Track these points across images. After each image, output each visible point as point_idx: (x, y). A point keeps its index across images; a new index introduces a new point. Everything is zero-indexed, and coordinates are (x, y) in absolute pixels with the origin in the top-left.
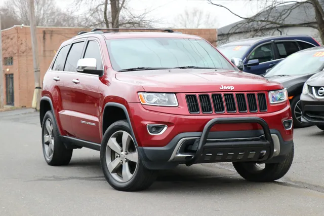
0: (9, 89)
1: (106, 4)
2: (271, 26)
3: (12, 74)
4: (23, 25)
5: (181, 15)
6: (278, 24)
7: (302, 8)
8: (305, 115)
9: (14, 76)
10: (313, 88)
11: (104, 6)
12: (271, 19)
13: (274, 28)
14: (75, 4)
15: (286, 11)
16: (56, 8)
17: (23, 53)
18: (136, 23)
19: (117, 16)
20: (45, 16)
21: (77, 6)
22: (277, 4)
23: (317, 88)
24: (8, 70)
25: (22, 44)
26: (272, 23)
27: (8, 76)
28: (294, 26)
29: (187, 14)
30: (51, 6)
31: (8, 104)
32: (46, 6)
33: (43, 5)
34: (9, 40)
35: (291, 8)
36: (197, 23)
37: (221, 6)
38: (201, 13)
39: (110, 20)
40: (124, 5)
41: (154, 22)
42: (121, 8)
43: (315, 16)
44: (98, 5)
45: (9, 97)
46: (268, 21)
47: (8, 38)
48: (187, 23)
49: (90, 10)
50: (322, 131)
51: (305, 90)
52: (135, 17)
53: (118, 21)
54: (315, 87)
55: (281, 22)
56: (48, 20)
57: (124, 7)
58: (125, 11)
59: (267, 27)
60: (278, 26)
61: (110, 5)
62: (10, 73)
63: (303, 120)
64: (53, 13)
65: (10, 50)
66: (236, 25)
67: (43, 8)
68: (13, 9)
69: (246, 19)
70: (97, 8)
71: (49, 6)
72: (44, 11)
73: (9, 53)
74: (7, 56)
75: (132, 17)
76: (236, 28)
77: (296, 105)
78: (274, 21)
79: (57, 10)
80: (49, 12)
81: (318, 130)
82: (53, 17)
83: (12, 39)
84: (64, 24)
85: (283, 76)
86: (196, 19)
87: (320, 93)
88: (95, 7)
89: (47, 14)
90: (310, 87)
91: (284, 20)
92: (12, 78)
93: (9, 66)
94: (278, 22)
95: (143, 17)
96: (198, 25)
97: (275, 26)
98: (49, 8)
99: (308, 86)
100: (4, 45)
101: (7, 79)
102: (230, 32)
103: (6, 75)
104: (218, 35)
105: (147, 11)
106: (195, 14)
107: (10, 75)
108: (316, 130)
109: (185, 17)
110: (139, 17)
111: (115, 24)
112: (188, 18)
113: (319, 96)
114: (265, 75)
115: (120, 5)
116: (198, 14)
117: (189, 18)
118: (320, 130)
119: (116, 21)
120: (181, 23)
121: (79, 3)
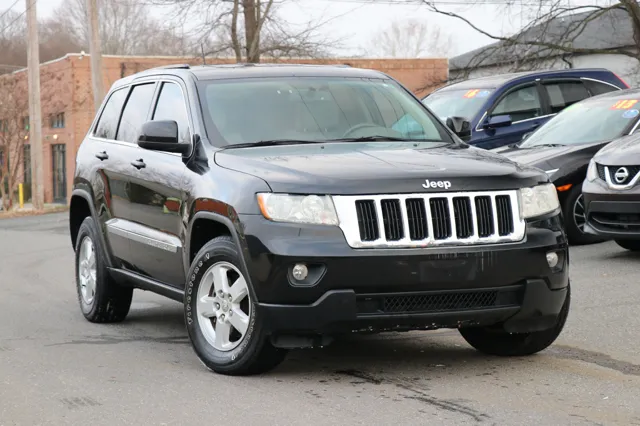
0: (56, 174)
1: (235, 12)
2: (548, 52)
3: (64, 145)
4: (83, 53)
5: (385, 33)
6: (562, 48)
7: (607, 19)
8: (591, 220)
9: (67, 149)
10: (606, 169)
11: (231, 16)
12: (548, 40)
13: (555, 57)
14: (177, 12)
15: (577, 24)
16: (149, 21)
17: (81, 104)
18: (292, 48)
19: (256, 35)
20: (130, 36)
21: (181, 16)
22: (558, 12)
23: (613, 169)
24: (55, 137)
25: (78, 87)
26: (551, 46)
27: (56, 148)
28: (592, 52)
29: (396, 31)
30: (141, 17)
31: (55, 201)
32: (131, 17)
33: (126, 16)
34: (55, 80)
35: (587, 19)
36: (415, 47)
37: (454, 15)
38: (423, 29)
39: (243, 42)
40: (270, 14)
41: (326, 45)
42: (263, 19)
43: (632, 34)
44: (219, 14)
45: (57, 187)
46: (542, 44)
47: (52, 77)
48: (397, 47)
49: (207, 24)
50: (625, 250)
51: (592, 172)
52: (289, 37)
53: (257, 45)
54: (610, 167)
55: (566, 45)
56: (135, 43)
57: (269, 19)
58: (271, 25)
59: (541, 54)
60: (561, 52)
61: (243, 15)
62: (60, 142)
63: (588, 229)
64: (143, 31)
65: (56, 99)
66: (483, 52)
67: (124, 21)
68: (71, 23)
69: (502, 39)
70: (218, 21)
71: (136, 17)
72: (127, 26)
73: (55, 105)
74: (51, 110)
75: (285, 36)
76: (483, 56)
77: (577, 201)
78: (554, 43)
79: (151, 25)
80: (137, 29)
81: (617, 248)
82: (144, 37)
83: (59, 79)
84: (166, 50)
85: (554, 145)
86: (413, 40)
87: (620, 179)
88: (215, 18)
89: (133, 32)
90: (600, 167)
91: (572, 40)
92: (63, 152)
93: (58, 131)
94: (561, 44)
95: (305, 35)
96: (418, 51)
97: (556, 52)
98: (137, 20)
99: (597, 164)
100: (46, 90)
101: (53, 154)
102: (471, 65)
103: (53, 146)
104: (451, 71)
105: (312, 26)
106: (411, 30)
107: (59, 145)
108: (613, 247)
109: (392, 36)
110: (296, 37)
111: (252, 49)
112: (398, 37)
113: (617, 183)
114: (519, 144)
115: (262, 14)
116: (417, 31)
117: (401, 37)
118: (621, 249)
119: (253, 45)
120: (385, 49)
121: (185, 11)
